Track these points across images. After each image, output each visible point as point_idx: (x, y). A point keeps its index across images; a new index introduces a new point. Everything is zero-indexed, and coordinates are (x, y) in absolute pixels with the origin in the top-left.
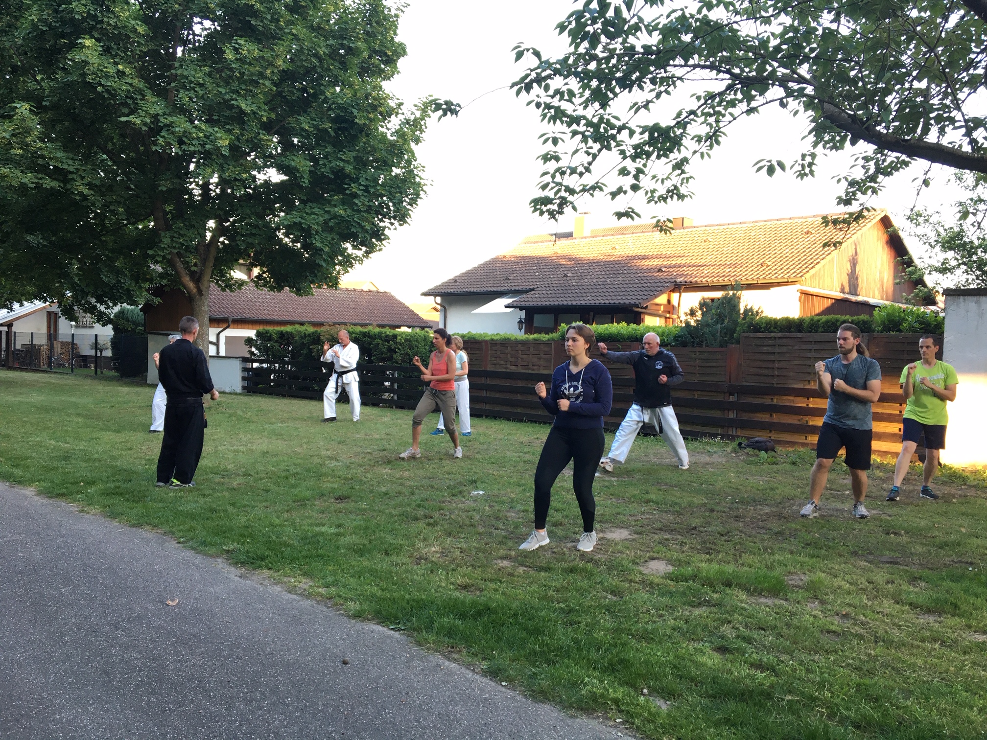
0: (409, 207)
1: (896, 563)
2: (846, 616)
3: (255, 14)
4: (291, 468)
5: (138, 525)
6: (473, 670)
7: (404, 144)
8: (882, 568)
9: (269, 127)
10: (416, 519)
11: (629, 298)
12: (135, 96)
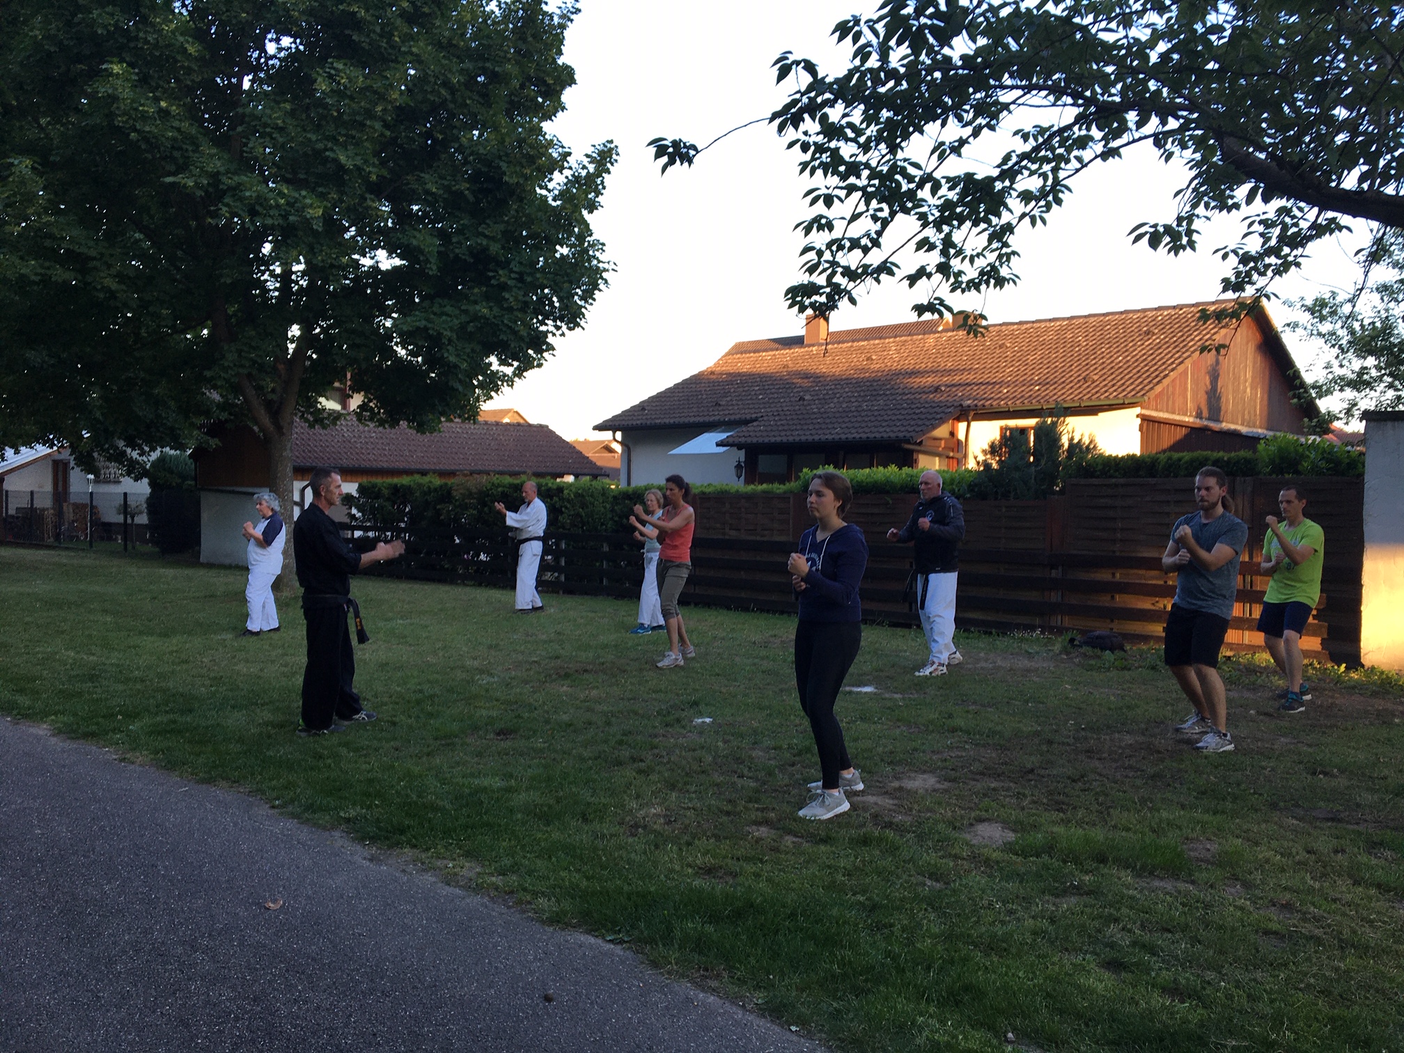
0: (582, 303)
1: (1340, 821)
2: (1288, 907)
3: (357, 24)
4: (426, 687)
5: (209, 781)
6: (743, 1006)
7: (573, 212)
8: (1322, 829)
9: (378, 190)
10: (619, 763)
11: (895, 429)
12: (185, 147)
